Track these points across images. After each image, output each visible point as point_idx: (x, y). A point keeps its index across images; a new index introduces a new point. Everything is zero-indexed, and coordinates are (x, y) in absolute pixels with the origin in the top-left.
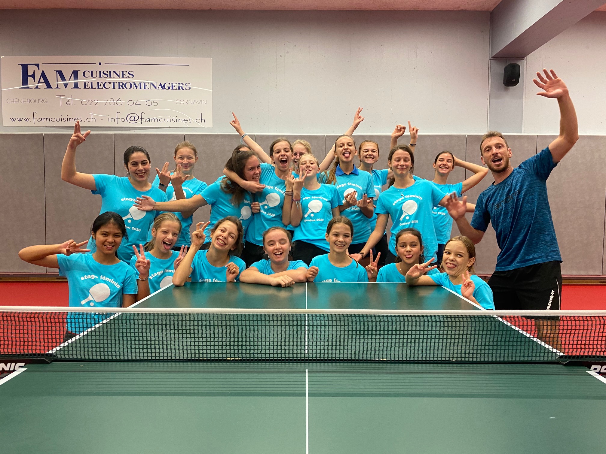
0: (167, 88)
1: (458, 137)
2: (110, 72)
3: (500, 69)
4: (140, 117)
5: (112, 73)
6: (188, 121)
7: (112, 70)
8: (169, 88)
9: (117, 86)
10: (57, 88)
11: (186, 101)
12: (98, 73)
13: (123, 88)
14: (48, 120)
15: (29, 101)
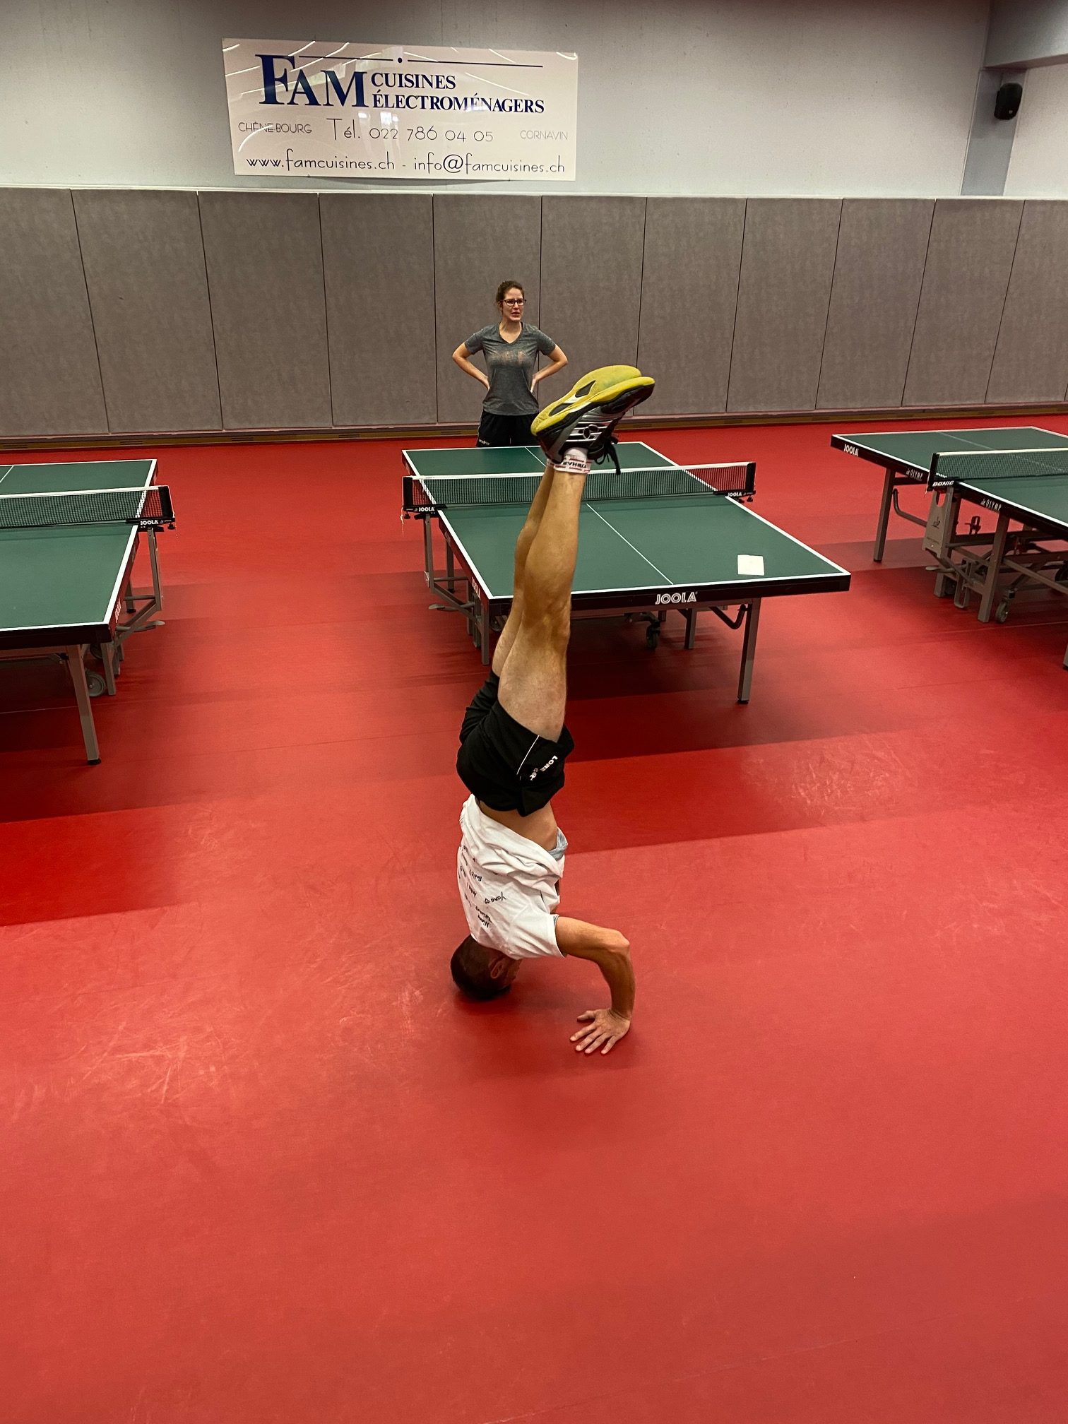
0: (507, 108)
1: (925, 201)
2: (417, 76)
4: (465, 162)
5: (420, 78)
6: (539, 169)
7: (420, 73)
8: (511, 108)
9: (428, 103)
10: (328, 104)
11: (537, 134)
12: (398, 77)
13: (438, 108)
14: (313, 164)
15: (279, 128)
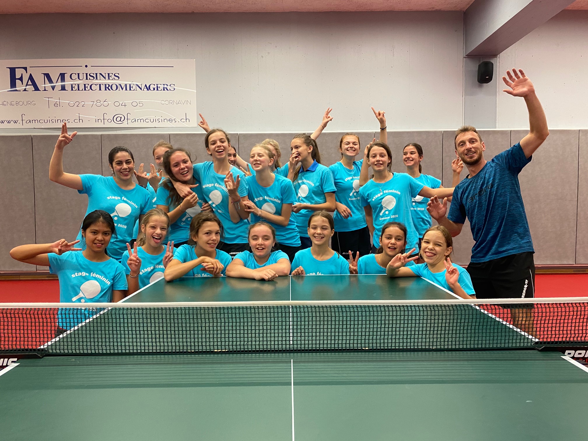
0: (152, 88)
1: (435, 133)
2: (96, 74)
3: (474, 67)
4: (126, 118)
5: (98, 75)
6: (173, 121)
7: (98, 73)
8: (154, 89)
9: (103, 87)
10: (45, 90)
11: (171, 102)
12: (85, 75)
13: (109, 90)
14: (36, 121)
15: (17, 103)
